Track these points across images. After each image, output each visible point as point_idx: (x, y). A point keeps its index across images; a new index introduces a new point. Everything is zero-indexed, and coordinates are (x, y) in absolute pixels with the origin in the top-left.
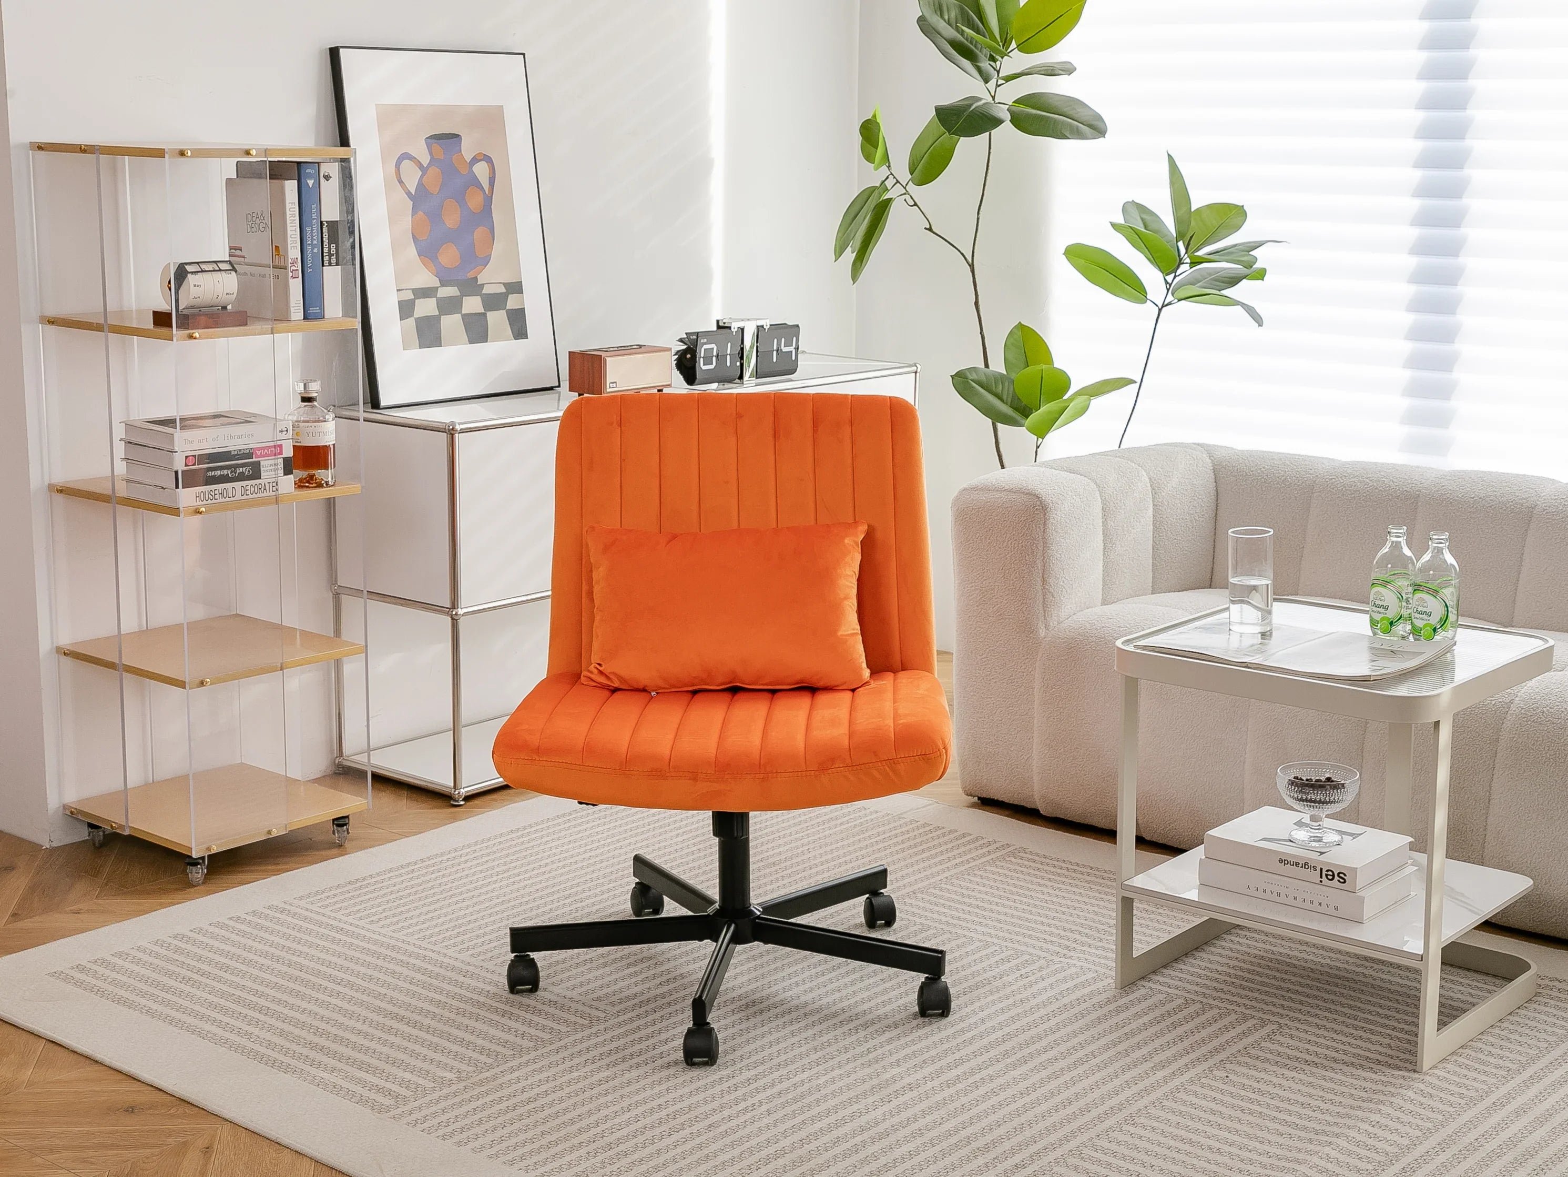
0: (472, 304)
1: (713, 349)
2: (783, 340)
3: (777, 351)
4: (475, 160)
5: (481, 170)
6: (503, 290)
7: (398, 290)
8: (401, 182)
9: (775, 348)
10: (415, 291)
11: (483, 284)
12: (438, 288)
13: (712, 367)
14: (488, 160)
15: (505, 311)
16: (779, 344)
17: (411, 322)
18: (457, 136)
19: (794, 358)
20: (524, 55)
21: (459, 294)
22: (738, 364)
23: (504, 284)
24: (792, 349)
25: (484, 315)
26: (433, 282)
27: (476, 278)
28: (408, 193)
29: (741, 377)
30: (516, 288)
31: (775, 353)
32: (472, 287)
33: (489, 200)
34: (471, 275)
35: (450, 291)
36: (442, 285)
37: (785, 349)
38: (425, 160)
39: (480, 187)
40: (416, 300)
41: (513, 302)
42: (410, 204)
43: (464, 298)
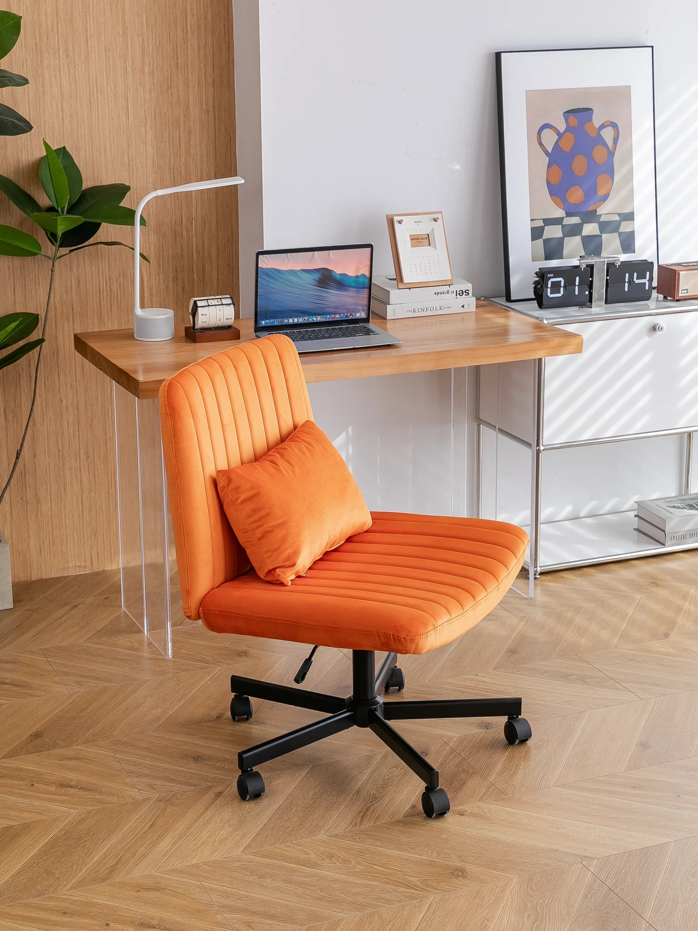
0: (590, 229)
1: (560, 281)
2: (635, 274)
3: (629, 282)
4: (603, 126)
5: (608, 135)
6: (617, 218)
7: (531, 220)
8: (541, 144)
9: (627, 280)
10: (545, 220)
11: (601, 215)
12: (563, 218)
13: (560, 295)
14: (614, 125)
15: (617, 234)
16: (631, 277)
17: (540, 242)
18: (590, 110)
19: (647, 288)
20: (652, 47)
21: (581, 222)
22: (587, 293)
23: (619, 214)
24: (646, 281)
25: (600, 236)
26: (559, 213)
27: (596, 210)
28: (546, 152)
29: (591, 301)
30: (630, 217)
31: (626, 284)
32: (591, 216)
33: (611, 154)
34: (590, 209)
35: (575, 220)
36: (567, 217)
37: (637, 281)
38: (562, 127)
39: (606, 145)
40: (545, 227)
41: (625, 227)
42: (547, 159)
43: (585, 225)
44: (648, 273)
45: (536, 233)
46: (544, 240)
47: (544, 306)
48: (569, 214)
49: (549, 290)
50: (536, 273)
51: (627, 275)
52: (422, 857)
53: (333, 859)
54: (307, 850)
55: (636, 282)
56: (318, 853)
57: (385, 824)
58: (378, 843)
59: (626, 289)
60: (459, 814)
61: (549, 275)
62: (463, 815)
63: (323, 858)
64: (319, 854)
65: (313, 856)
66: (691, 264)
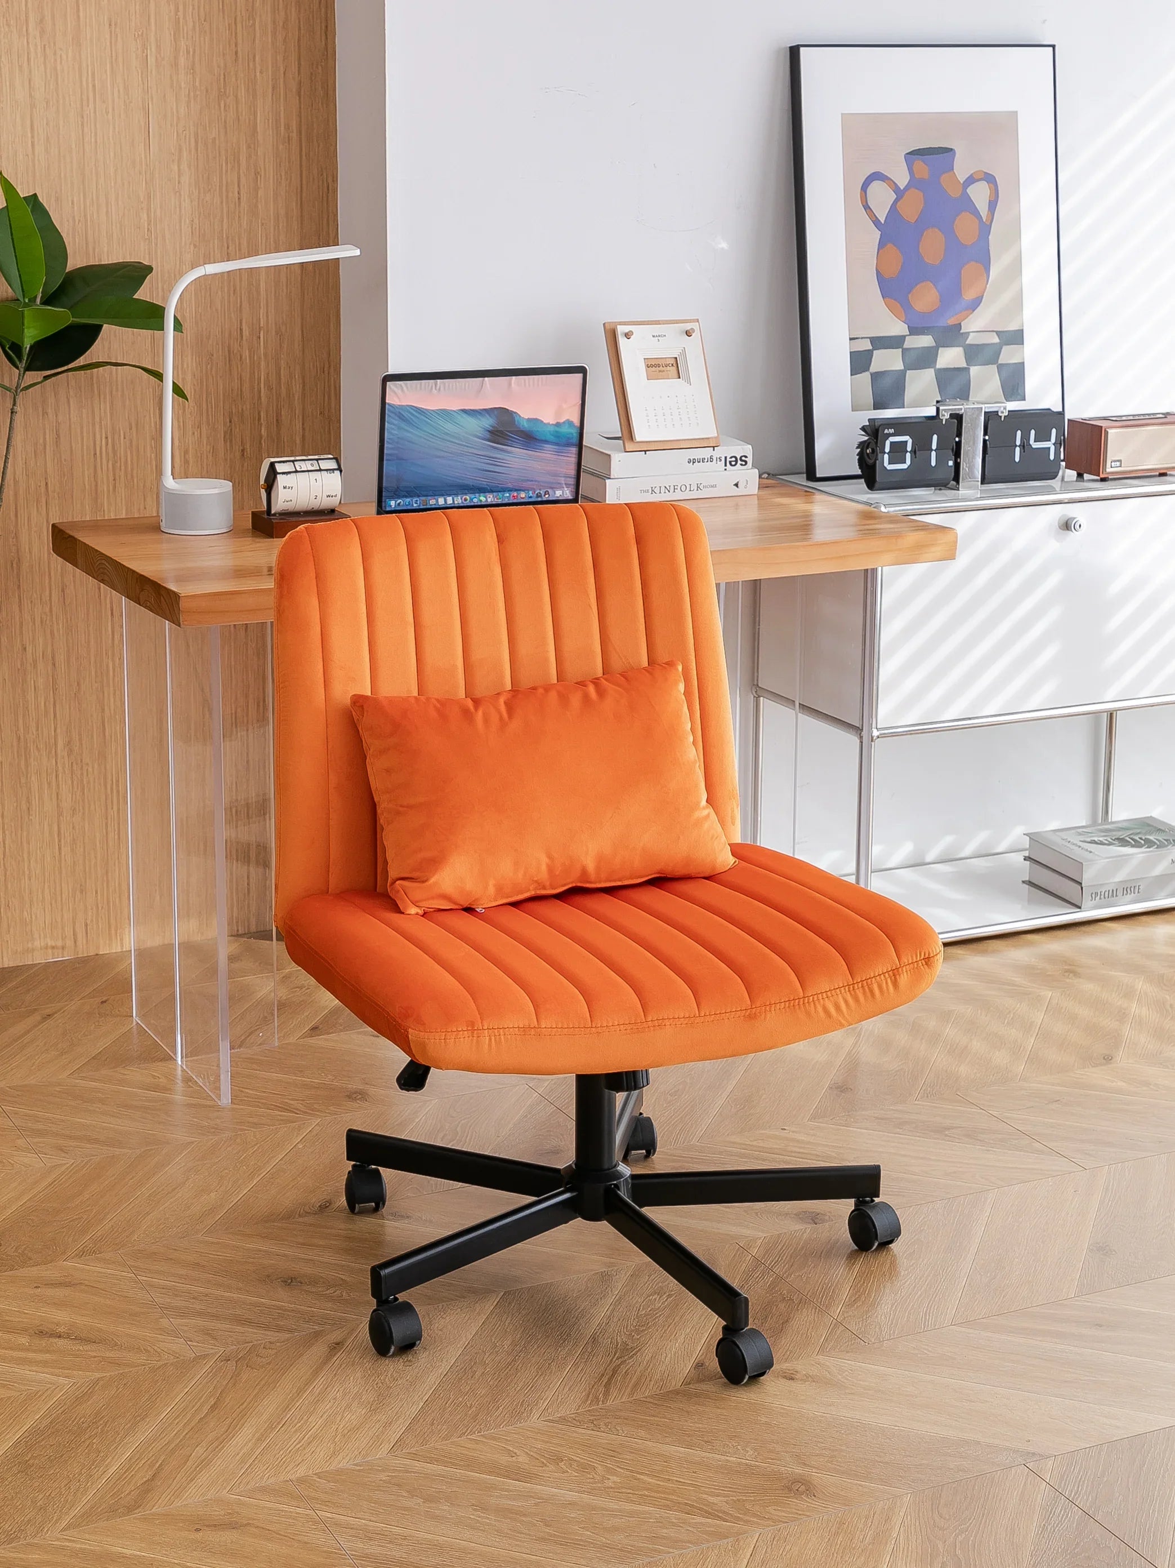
0: (950, 357)
1: (906, 442)
2: (1033, 432)
3: (1023, 446)
4: (971, 180)
5: (979, 194)
6: (996, 340)
7: (851, 339)
8: (867, 207)
9: (1018, 443)
10: (873, 340)
11: (969, 333)
12: (904, 337)
13: (904, 466)
14: (990, 179)
15: (995, 366)
16: (1025, 437)
17: (865, 377)
18: (950, 151)
19: (1052, 457)
20: (1054, 47)
21: (934, 344)
22: (951, 463)
23: (998, 333)
24: (1051, 444)
25: (966, 370)
26: (897, 328)
27: (960, 324)
28: (876, 222)
29: (956, 478)
30: (1016, 338)
31: (1018, 449)
32: (952, 335)
33: (985, 229)
34: (951, 321)
35: (926, 341)
36: (910, 334)
37: (1036, 445)
38: (903, 180)
39: (976, 213)
40: (875, 352)
41: (1008, 356)
42: (877, 234)
43: (941, 349)
44: (1054, 431)
45: (859, 362)
46: (871, 374)
47: (877, 485)
48: (914, 331)
49: (886, 456)
50: (863, 429)
51: (1019, 433)
52: (728, 1458)
53: (561, 1464)
54: (511, 1449)
55: (1034, 447)
56: (532, 1453)
57: (652, 1397)
58: (642, 1433)
59: (1017, 459)
60: (785, 1377)
61: (886, 431)
62: (792, 1379)
63: (543, 1463)
64: (534, 1455)
65: (523, 1459)
66: (1124, 418)
